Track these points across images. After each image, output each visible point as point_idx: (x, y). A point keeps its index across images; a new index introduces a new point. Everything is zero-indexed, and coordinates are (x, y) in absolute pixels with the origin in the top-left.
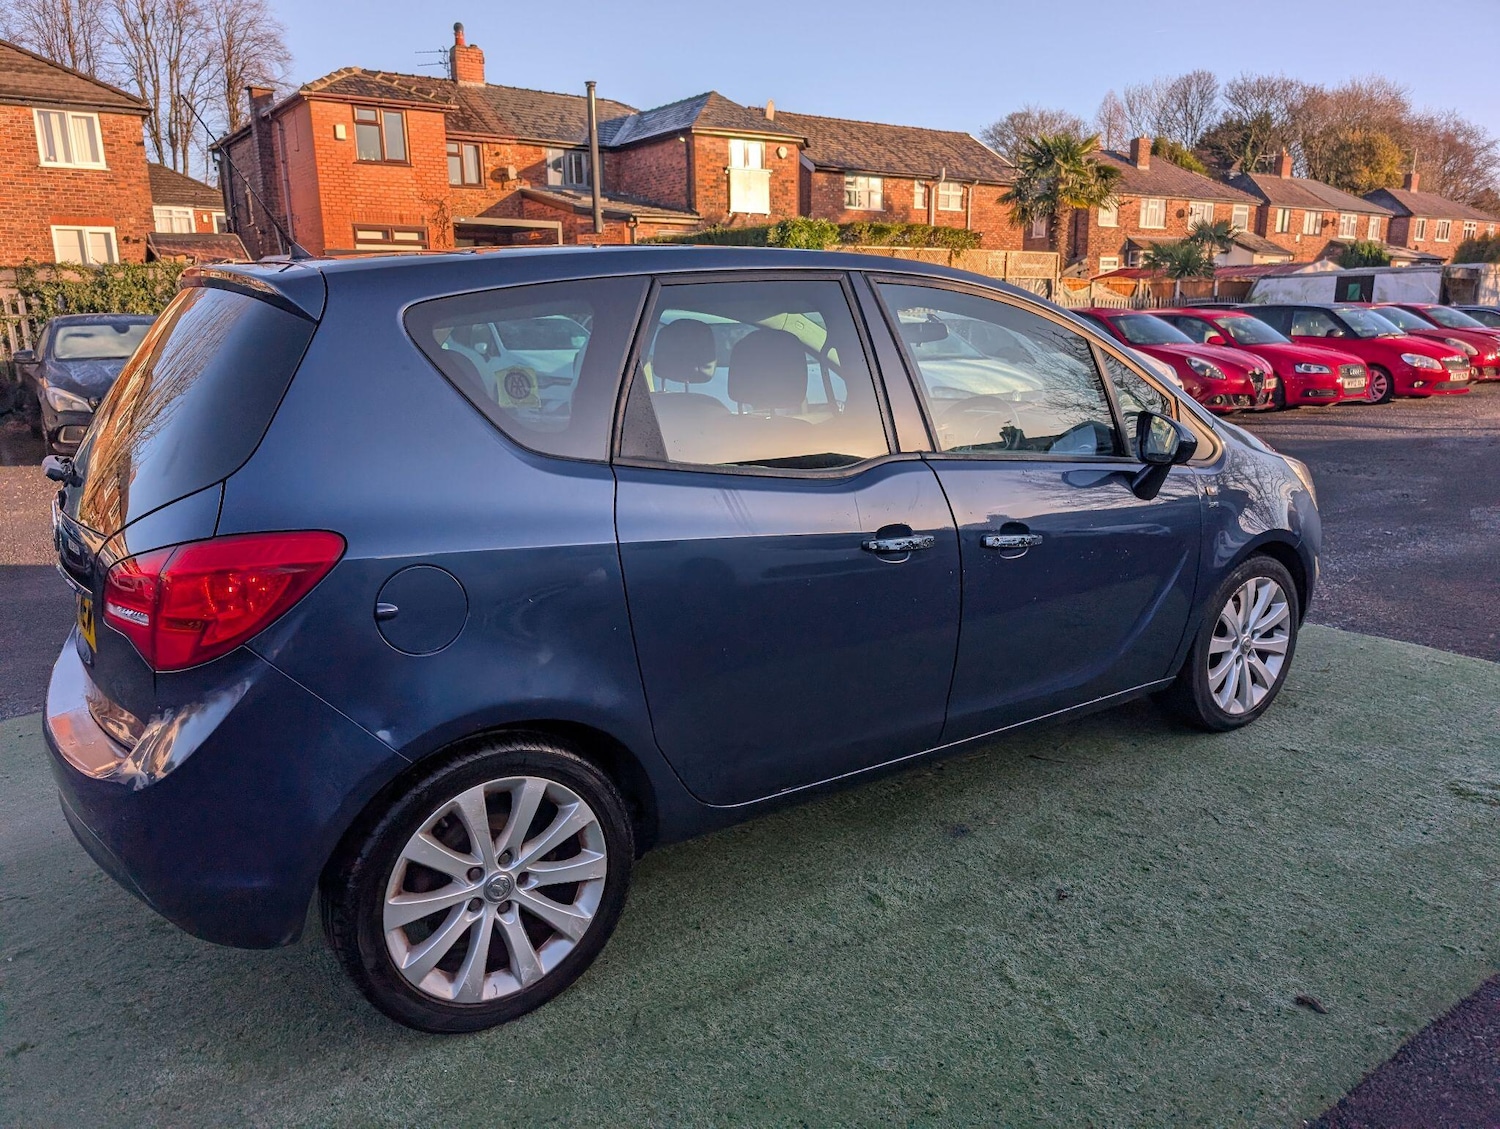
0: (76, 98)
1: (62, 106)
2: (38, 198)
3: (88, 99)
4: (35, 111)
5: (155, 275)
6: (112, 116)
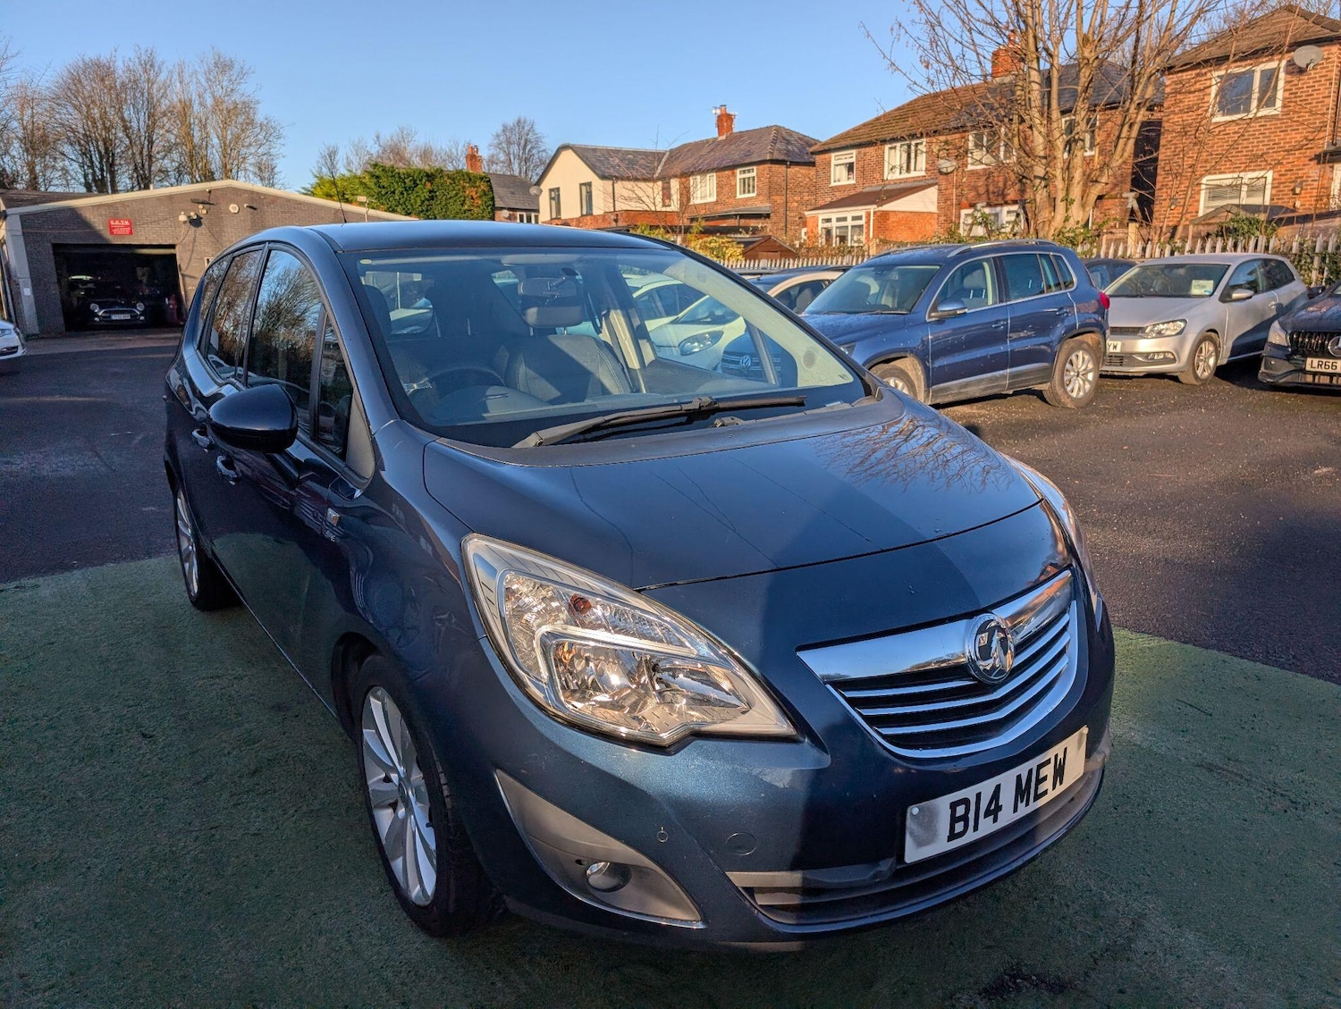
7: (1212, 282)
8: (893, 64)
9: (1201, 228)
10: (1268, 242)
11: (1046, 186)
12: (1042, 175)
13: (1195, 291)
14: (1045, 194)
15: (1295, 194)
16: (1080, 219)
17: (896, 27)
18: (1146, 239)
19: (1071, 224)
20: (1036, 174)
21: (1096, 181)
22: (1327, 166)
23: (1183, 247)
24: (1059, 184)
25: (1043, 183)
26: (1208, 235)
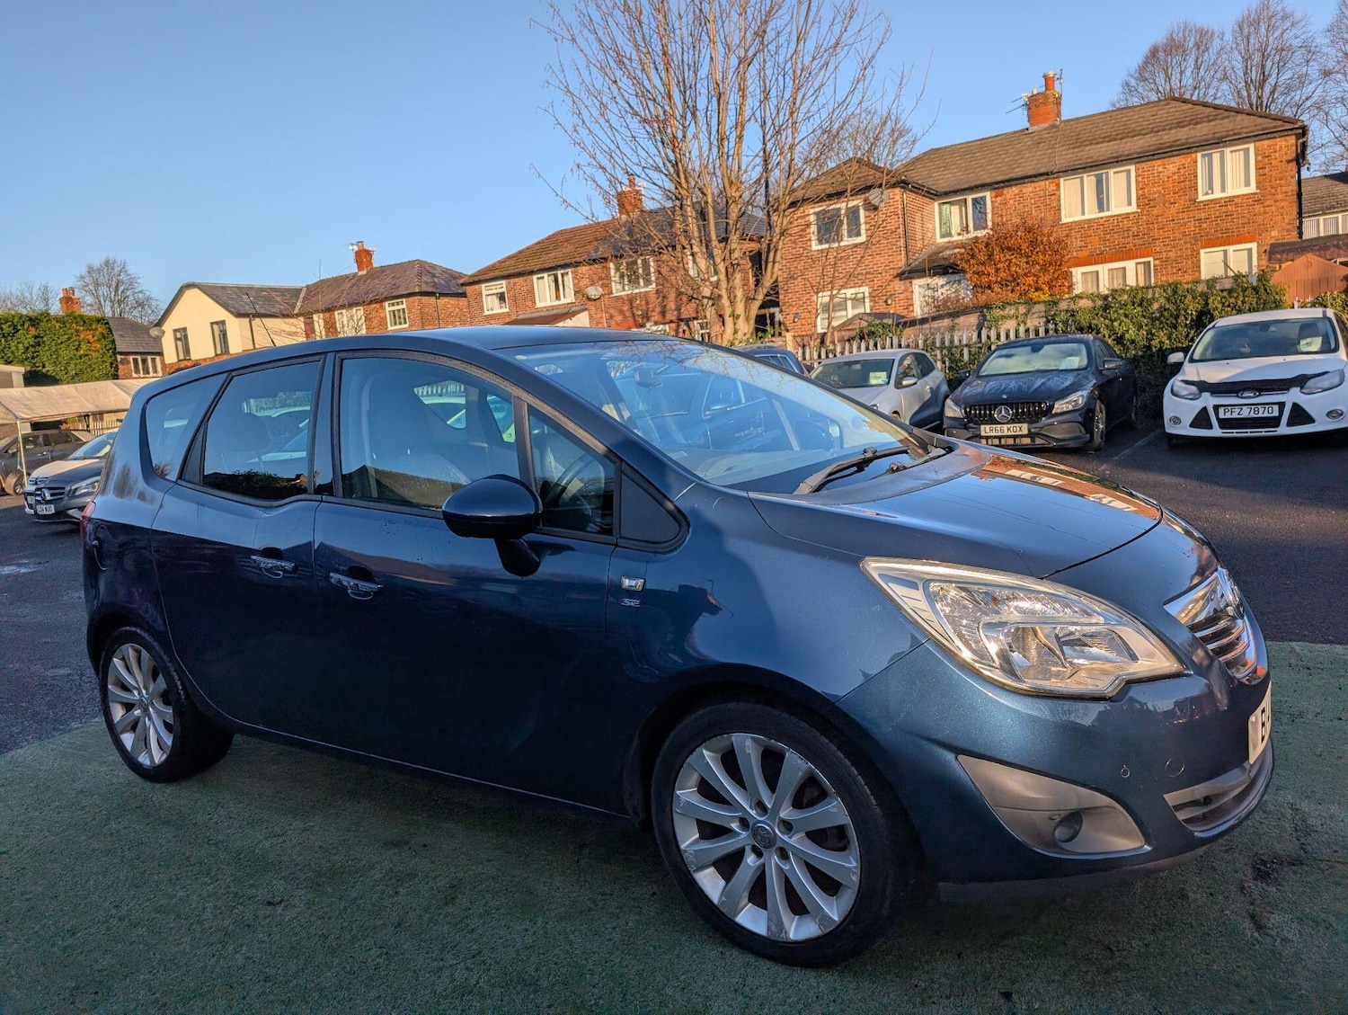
0: (1235, 134)
1: (1221, 145)
2: (1192, 229)
3: (1246, 133)
4: (1199, 155)
5: (1154, 294)
6: (1266, 142)
7: (885, 373)
8: (565, 201)
9: (843, 333)
10: (900, 341)
11: (713, 305)
12: (708, 295)
13: (873, 382)
14: (713, 312)
15: (887, 305)
16: (746, 331)
17: (575, 168)
18: (802, 344)
19: (740, 335)
20: (703, 294)
21: (754, 299)
22: (907, 281)
23: (835, 349)
24: (725, 301)
25: (711, 302)
26: (853, 339)
